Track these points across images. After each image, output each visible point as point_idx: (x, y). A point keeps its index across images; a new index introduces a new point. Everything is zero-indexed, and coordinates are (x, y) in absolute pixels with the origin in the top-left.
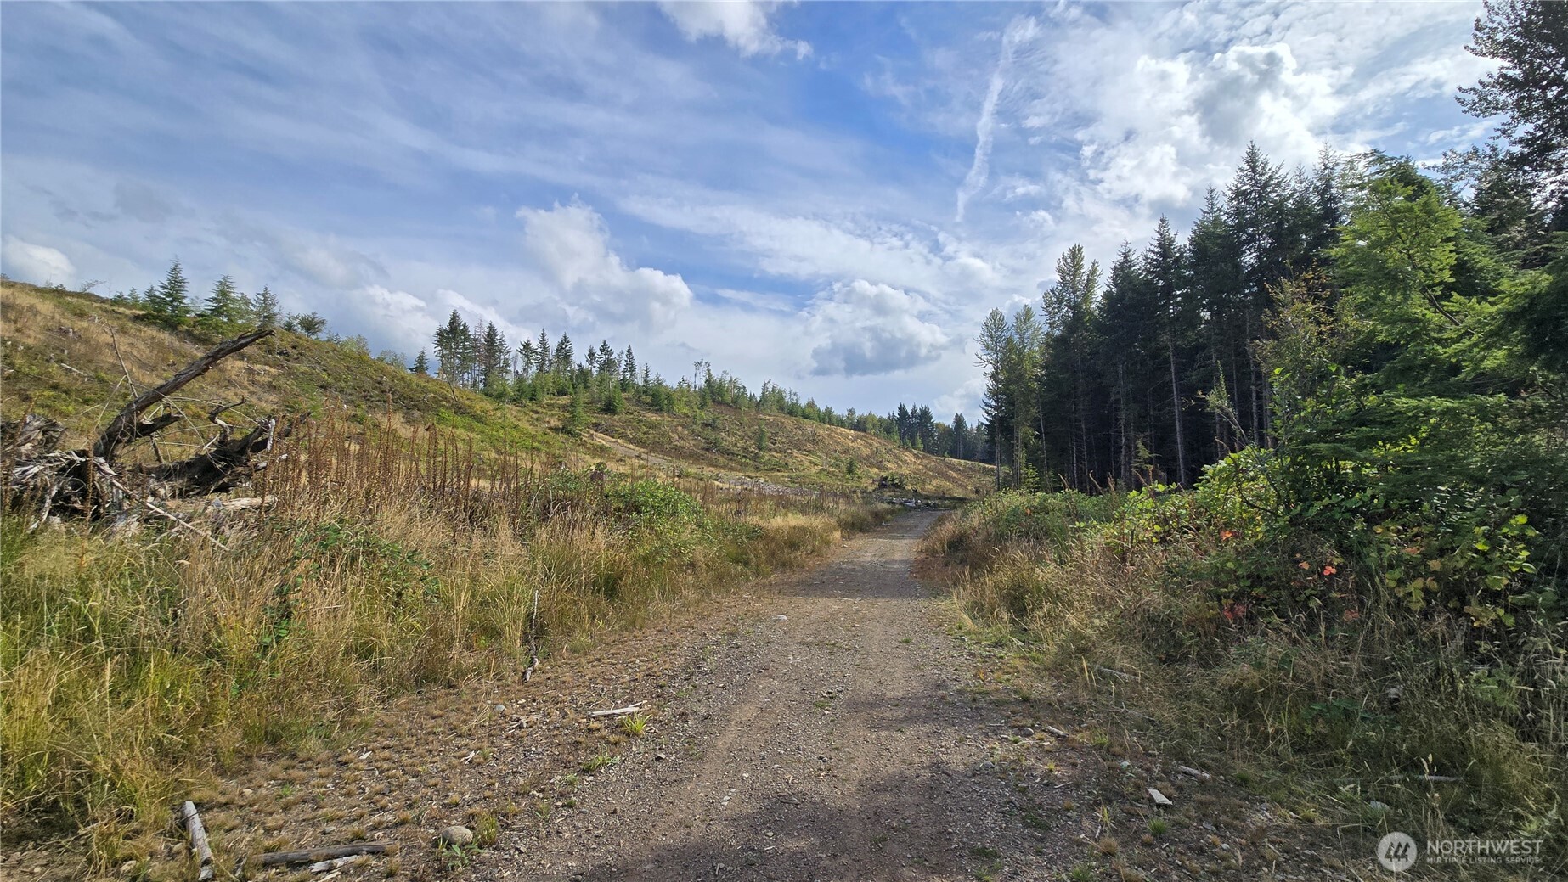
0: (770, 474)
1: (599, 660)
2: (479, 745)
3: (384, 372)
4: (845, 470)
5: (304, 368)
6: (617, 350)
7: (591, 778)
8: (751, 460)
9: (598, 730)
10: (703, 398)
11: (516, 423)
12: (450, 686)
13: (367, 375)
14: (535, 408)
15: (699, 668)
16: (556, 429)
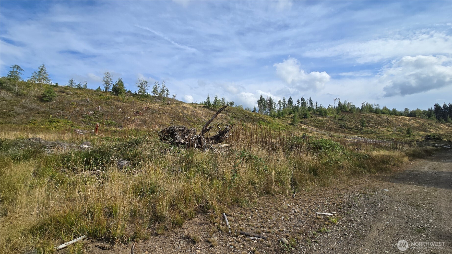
0: (368, 135)
1: (315, 195)
2: (284, 215)
3: (246, 112)
4: (405, 133)
5: (231, 114)
6: (306, 99)
7: (321, 235)
8: (359, 130)
9: (320, 219)
10: (338, 110)
11: (279, 123)
12: (273, 196)
13: (243, 114)
14: (283, 118)
15: (354, 204)
16: (290, 124)
